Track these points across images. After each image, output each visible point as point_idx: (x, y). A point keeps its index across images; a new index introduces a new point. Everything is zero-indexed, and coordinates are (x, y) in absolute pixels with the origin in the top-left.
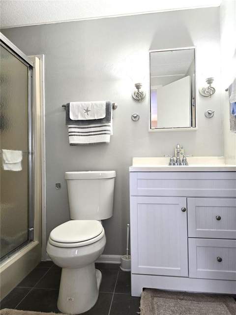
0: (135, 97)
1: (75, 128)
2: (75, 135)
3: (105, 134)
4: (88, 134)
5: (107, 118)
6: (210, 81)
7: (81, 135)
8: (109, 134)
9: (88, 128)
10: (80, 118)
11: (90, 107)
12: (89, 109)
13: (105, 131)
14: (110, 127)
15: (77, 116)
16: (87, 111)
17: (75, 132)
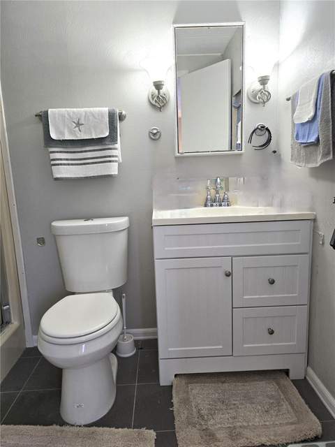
0: (154, 102)
1: (61, 152)
2: (61, 164)
3: (110, 161)
4: (83, 162)
5: (112, 137)
6: (264, 81)
7: (72, 164)
8: (116, 161)
9: (81, 152)
10: (68, 137)
11: (83, 119)
12: (82, 121)
13: (110, 156)
14: (117, 150)
15: (62, 133)
16: (78, 124)
17: (61, 159)
